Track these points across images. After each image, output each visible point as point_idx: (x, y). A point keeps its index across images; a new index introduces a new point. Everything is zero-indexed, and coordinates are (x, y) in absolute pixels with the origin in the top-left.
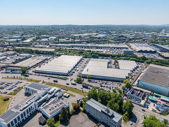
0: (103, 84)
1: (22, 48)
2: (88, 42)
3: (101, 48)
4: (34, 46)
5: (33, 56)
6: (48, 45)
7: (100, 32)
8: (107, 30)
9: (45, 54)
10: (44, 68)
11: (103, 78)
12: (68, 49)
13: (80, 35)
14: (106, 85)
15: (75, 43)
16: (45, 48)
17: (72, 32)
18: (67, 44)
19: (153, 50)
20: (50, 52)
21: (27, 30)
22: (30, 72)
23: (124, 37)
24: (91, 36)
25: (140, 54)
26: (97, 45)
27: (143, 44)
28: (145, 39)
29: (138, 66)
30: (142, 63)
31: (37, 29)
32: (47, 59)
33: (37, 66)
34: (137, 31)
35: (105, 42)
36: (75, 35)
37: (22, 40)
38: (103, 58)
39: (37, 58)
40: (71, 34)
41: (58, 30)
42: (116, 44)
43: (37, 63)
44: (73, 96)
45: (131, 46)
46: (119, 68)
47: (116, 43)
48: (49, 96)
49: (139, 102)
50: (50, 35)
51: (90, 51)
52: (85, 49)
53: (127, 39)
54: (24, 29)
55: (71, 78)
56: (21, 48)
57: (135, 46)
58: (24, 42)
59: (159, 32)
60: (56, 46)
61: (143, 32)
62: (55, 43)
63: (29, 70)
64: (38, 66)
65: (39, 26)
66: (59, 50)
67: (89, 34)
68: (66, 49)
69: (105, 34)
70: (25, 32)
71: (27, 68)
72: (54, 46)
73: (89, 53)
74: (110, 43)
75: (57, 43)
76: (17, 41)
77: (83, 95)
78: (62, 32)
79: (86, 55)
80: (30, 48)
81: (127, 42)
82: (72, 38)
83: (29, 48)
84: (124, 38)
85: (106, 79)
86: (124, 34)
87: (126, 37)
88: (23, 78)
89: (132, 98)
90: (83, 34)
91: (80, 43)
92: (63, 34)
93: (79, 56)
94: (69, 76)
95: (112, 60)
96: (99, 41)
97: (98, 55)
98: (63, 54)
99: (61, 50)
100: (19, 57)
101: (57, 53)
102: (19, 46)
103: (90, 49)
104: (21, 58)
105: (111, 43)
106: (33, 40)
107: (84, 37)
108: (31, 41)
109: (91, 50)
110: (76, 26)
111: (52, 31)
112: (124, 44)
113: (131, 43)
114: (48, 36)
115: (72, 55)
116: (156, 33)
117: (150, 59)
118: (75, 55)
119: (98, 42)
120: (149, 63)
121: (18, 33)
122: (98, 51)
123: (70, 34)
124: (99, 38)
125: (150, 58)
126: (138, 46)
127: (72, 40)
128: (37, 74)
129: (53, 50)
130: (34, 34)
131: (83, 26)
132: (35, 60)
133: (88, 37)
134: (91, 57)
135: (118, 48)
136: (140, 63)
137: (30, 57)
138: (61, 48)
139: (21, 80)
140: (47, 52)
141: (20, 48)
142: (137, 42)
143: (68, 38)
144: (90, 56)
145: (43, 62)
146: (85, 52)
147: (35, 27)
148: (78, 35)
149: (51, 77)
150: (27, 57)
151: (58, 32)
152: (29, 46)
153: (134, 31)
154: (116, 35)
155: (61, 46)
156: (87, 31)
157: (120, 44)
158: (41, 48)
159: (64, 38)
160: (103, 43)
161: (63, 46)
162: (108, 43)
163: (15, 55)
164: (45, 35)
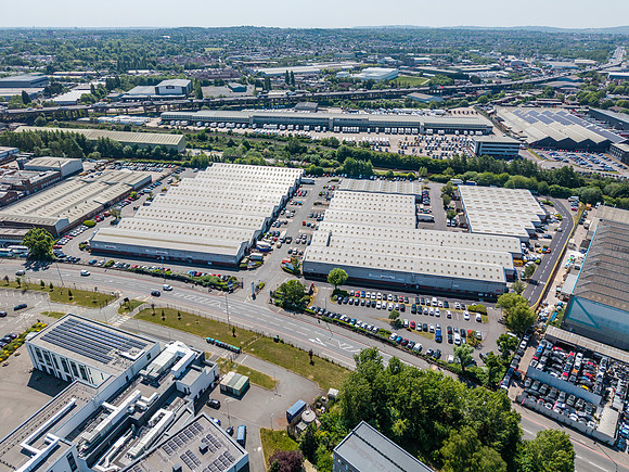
1: (43, 129)
2: (324, 103)
3: (382, 130)
4: (97, 122)
5: (87, 166)
6: (158, 114)
7: (371, 58)
8: (398, 51)
9: (140, 156)
10: (134, 228)
11: (401, 280)
12: (241, 131)
13: (290, 69)
14: (419, 320)
15: (268, 107)
16: (143, 129)
17: (257, 58)
18: (234, 109)
19: (598, 139)
20: (164, 148)
21: (69, 48)
22: (70, 247)
23: (467, 77)
24: (335, 73)
25: (544, 153)
26: (362, 115)
27: (547, 109)
28: (556, 88)
29: (548, 217)
30: (563, 201)
31: (110, 45)
32: (148, 183)
33: (102, 219)
34: (517, 55)
35: (392, 102)
36: (268, 71)
37: (48, 93)
38: (390, 177)
39: (105, 179)
40: (252, 65)
41: (200, 47)
42: (441, 111)
43: (104, 201)
45: (500, 120)
46: (465, 226)
47: (440, 106)
50: (165, 69)
51: (335, 144)
52: (315, 136)
53: (483, 88)
54: (57, 44)
55: (257, 283)
56: (39, 129)
57: (520, 119)
58: (53, 104)
59: (603, 59)
60: (191, 122)
61: (540, 58)
62: (184, 105)
63: (63, 240)
64: (107, 216)
65: (122, 34)
66: (202, 138)
67: (326, 66)
68: (230, 133)
69: (391, 65)
70: (60, 59)
71: (51, 229)
72: (181, 119)
73: (331, 150)
74: (415, 106)
75: (192, 107)
76: (26, 98)
77: (316, 379)
78: (215, 55)
79: (317, 163)
80: (75, 131)
81: (484, 102)
82: (258, 84)
83: (70, 130)
84: (470, 85)
85: (414, 286)
86: (465, 68)
87: (479, 81)
88: (32, 281)
90: (299, 65)
91: (290, 103)
92: (217, 66)
93: (289, 166)
94: (245, 268)
95: (431, 184)
96: (370, 95)
97: (369, 163)
98: (217, 160)
99: (212, 140)
100: (27, 175)
101: (194, 152)
102: (29, 120)
103: (332, 134)
104: (35, 178)
105: (421, 107)
106: (94, 93)
107: (305, 78)
108: (85, 99)
109: (341, 137)
110: (271, 31)
111: (173, 52)
112: (471, 108)
113: (500, 104)
114: (157, 74)
115: (256, 164)
116: (593, 62)
117: (596, 182)
118: (271, 161)
119: (363, 102)
120: (593, 200)
121: (34, 61)
122: (367, 145)
123: (250, 65)
124: (369, 84)
125: (588, 175)
126: (531, 121)
127: (256, 93)
128: (101, 260)
129: (173, 140)
130: (99, 68)
131: (299, 31)
132: (96, 187)
133: (322, 80)
134: (338, 173)
135: (450, 130)
136: (552, 200)
137: (76, 173)
138: (208, 131)
139: (24, 292)
140: (150, 147)
141: (33, 129)
142: (525, 100)
143: (240, 82)
144: (335, 166)
145: (131, 196)
146: (312, 147)
147: (105, 34)
148: (282, 70)
149: (162, 276)
150: (59, 175)
151: (199, 55)
152: (75, 119)
153: (503, 54)
154: (435, 69)
155: (210, 120)
156: (317, 54)
157: (457, 110)
158: (127, 128)
159: (222, 84)
160: (388, 107)
161: (219, 121)
162: (407, 107)
163: (10, 165)
164: (144, 71)
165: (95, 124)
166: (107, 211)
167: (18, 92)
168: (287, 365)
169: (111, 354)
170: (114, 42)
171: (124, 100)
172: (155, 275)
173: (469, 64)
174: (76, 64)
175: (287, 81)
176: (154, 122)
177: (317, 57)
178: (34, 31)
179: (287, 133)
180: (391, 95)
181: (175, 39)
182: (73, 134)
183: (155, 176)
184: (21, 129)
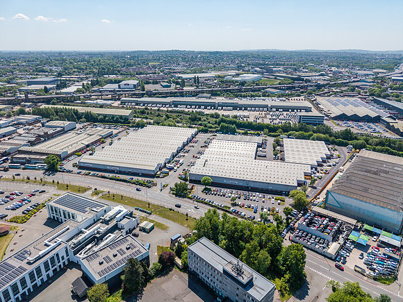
0: (239, 198)
1: (55, 106)
2: (214, 94)
3: (246, 109)
4: (85, 103)
5: (78, 126)
6: (119, 99)
7: (246, 69)
8: (264, 64)
9: (107, 121)
10: (102, 156)
11: (241, 184)
12: (165, 109)
13: (196, 75)
14: (247, 203)
15: (182, 96)
16: (110, 106)
17: (179, 68)
18: (163, 97)
19: (373, 115)
20: (121, 117)
21: (71, 63)
22: (68, 165)
23: (303, 80)
24: (223, 77)
25: (340, 123)
26: (236, 100)
27: (349, 98)
28: (357, 86)
29: (332, 156)
30: (343, 148)
31: (94, 61)
32: (110, 135)
33: (85, 152)
34: (338, 67)
35: (255, 93)
36: (184, 76)
37: (59, 87)
38: (246, 134)
39: (88, 132)
40: (176, 72)
41: (146, 62)
42: (284, 99)
43: (87, 143)
44: (163, 228)
45: (318, 104)
46: (283, 159)
47: (283, 96)
48: (103, 228)
49: (324, 248)
50: (125, 75)
51: (217, 116)
52: (206, 112)
53: (312, 86)
54: (64, 61)
55: (164, 184)
56: (53, 106)
57: (329, 104)
58: (60, 93)
59: (391, 69)
60: (137, 104)
61: (352, 68)
62: (134, 94)
63: (64, 162)
64: (87, 151)
65: (102, 55)
66: (143, 112)
67: (219, 73)
68: (158, 110)
69: (258, 72)
70: (65, 69)
71: (59, 156)
72: (131, 102)
73: (214, 119)
74: (268, 96)
75: (138, 96)
76: (46, 90)
77: (188, 227)
78: (154, 67)
79: (205, 126)
80: (73, 107)
81: (310, 94)
82: (177, 83)
83: (70, 107)
84: (304, 84)
85: (248, 187)
86: (303, 74)
88: (48, 181)
89: (307, 235)
90: (203, 72)
91: (195, 94)
92: (155, 73)
93: (189, 127)
94: (159, 177)
95: (268, 138)
96: (242, 89)
97: (234, 125)
98: (150, 124)
99: (148, 114)
100: (46, 130)
101: (138, 120)
102: (48, 101)
103: (217, 111)
104: (50, 131)
105: (271, 97)
106: (84, 87)
107: (206, 80)
108: (78, 91)
109: (221, 113)
110: (189, 53)
111: (130, 65)
112: (302, 97)
113: (319, 95)
114: (120, 77)
115: (171, 126)
116: (385, 71)
117: (364, 137)
118: (180, 125)
119: (238, 94)
120: (360, 147)
121: (51, 70)
122: (236, 117)
123: (174, 72)
124: (243, 83)
125: (362, 135)
126: (335, 105)
127: (176, 88)
128: (84, 172)
129: (126, 113)
130: (88, 74)
131: (206, 53)
132: (83, 136)
133: (215, 81)
134: (217, 131)
135: (286, 109)
136: (337, 147)
137: (72, 129)
138: (146, 109)
139: (44, 185)
140: (113, 116)
141: (50, 106)
142: (336, 93)
143: (167, 82)
144: (215, 128)
145: (100, 142)
146: (204, 118)
147: (91, 55)
148: (192, 76)
149: (115, 179)
150: (63, 130)
151: (145, 67)
152: (72, 102)
153: (329, 66)
154: (284, 75)
155: (148, 103)
156: (215, 66)
157: (293, 98)
158: (101, 106)
159: (157, 83)
160: (252, 96)
161: (153, 103)
162: (263, 96)
163: (37, 125)
164: (112, 76)
165: (83, 104)
166: (89, 148)
167: (42, 87)
168: (174, 220)
169: (87, 209)
170: (97, 60)
171: (101, 92)
172: (111, 179)
173: (307, 72)
174: (74, 72)
175: (195, 82)
176: (117, 103)
177: (215, 68)
178: (51, 53)
179: (191, 110)
180: (255, 89)
181: (132, 58)
182: (71, 109)
183: (115, 132)
184: (43, 106)
